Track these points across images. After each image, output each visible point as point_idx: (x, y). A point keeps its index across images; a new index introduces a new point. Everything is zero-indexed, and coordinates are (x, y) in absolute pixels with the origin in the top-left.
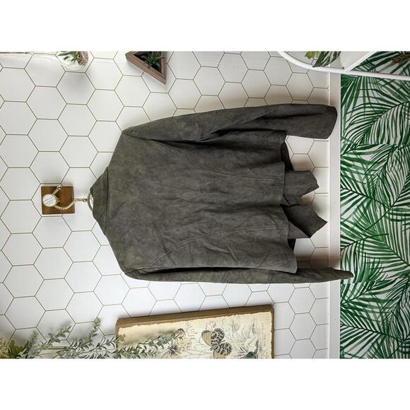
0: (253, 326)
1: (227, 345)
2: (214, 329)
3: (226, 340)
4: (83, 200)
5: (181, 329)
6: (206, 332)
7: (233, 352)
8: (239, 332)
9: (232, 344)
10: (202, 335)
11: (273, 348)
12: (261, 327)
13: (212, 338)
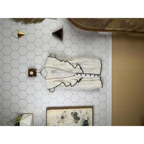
0: (87, 112)
1: (78, 117)
3: (78, 116)
4: (39, 73)
5: (65, 112)
6: (72, 113)
7: (81, 120)
8: (82, 113)
9: (80, 117)
10: (71, 114)
11: (93, 119)
12: (89, 113)
13: (74, 115)
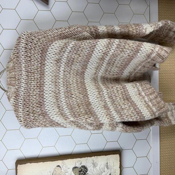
0: (107, 164)
2: (80, 166)
3: (89, 173)
5: (58, 166)
8: (98, 168)
10: (73, 170)
12: (112, 165)
13: (80, 172)
